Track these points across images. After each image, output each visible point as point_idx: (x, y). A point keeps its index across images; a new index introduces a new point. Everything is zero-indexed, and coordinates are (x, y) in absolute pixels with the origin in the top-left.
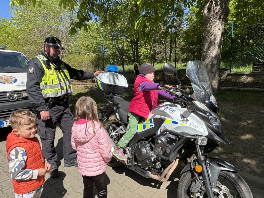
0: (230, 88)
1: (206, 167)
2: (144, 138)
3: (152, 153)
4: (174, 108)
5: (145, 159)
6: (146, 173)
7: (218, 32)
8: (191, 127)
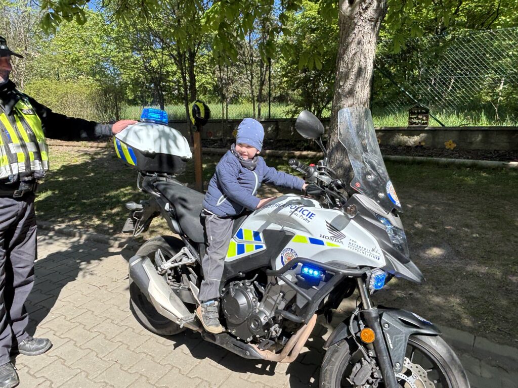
1: (382, 330)
3: (260, 306)
5: (247, 319)
6: (248, 348)
7: (367, 48)
8: (351, 250)
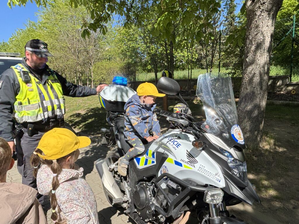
0: (288, 102)
2: (145, 178)
3: (154, 201)
4: (179, 141)
5: (145, 207)
7: (266, 30)
8: (200, 172)
